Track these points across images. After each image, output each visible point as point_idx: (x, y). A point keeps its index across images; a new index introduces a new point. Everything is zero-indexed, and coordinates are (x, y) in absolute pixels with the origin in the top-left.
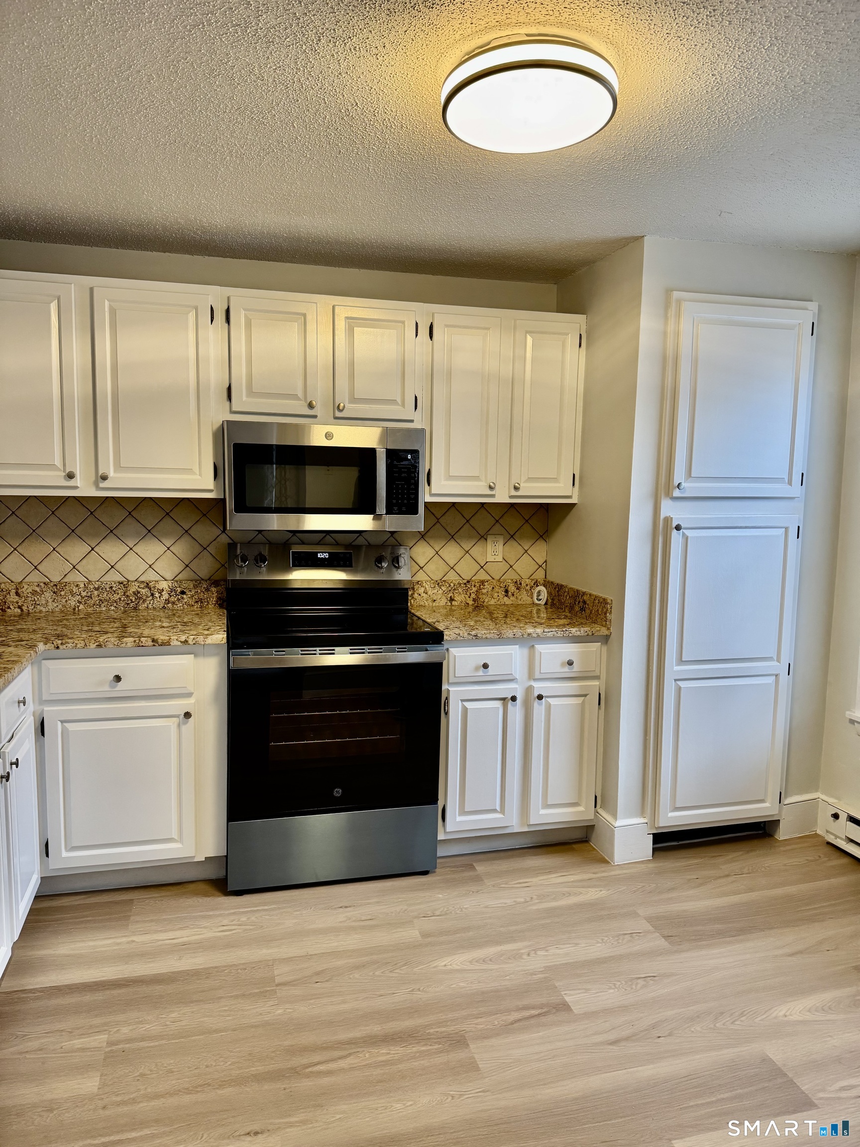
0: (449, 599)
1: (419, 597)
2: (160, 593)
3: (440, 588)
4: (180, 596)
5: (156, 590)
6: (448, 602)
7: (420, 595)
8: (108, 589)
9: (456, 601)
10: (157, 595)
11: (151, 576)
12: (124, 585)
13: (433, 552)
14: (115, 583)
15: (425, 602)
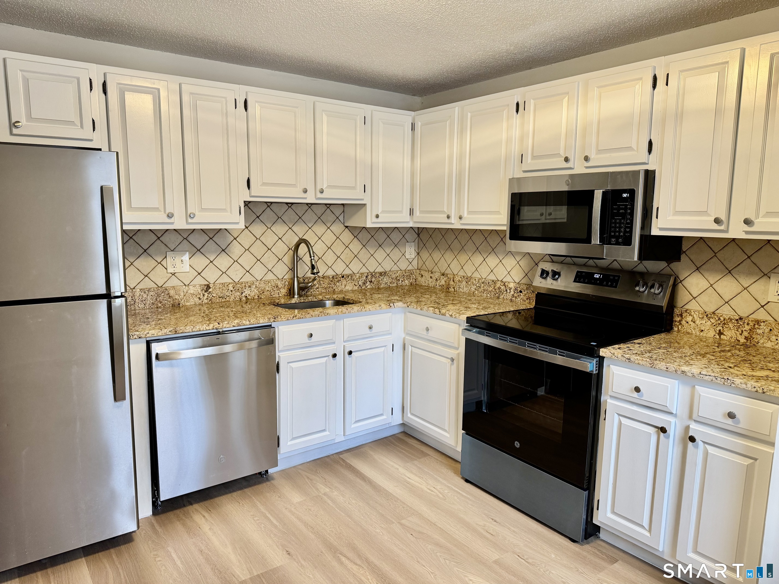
0: (718, 332)
1: (687, 324)
2: (510, 290)
3: (709, 320)
4: (519, 294)
5: (508, 288)
6: (717, 335)
7: (687, 322)
8: (487, 284)
9: (724, 335)
10: (508, 291)
11: (508, 279)
12: (494, 282)
13: (707, 285)
14: (490, 281)
15: (693, 330)
